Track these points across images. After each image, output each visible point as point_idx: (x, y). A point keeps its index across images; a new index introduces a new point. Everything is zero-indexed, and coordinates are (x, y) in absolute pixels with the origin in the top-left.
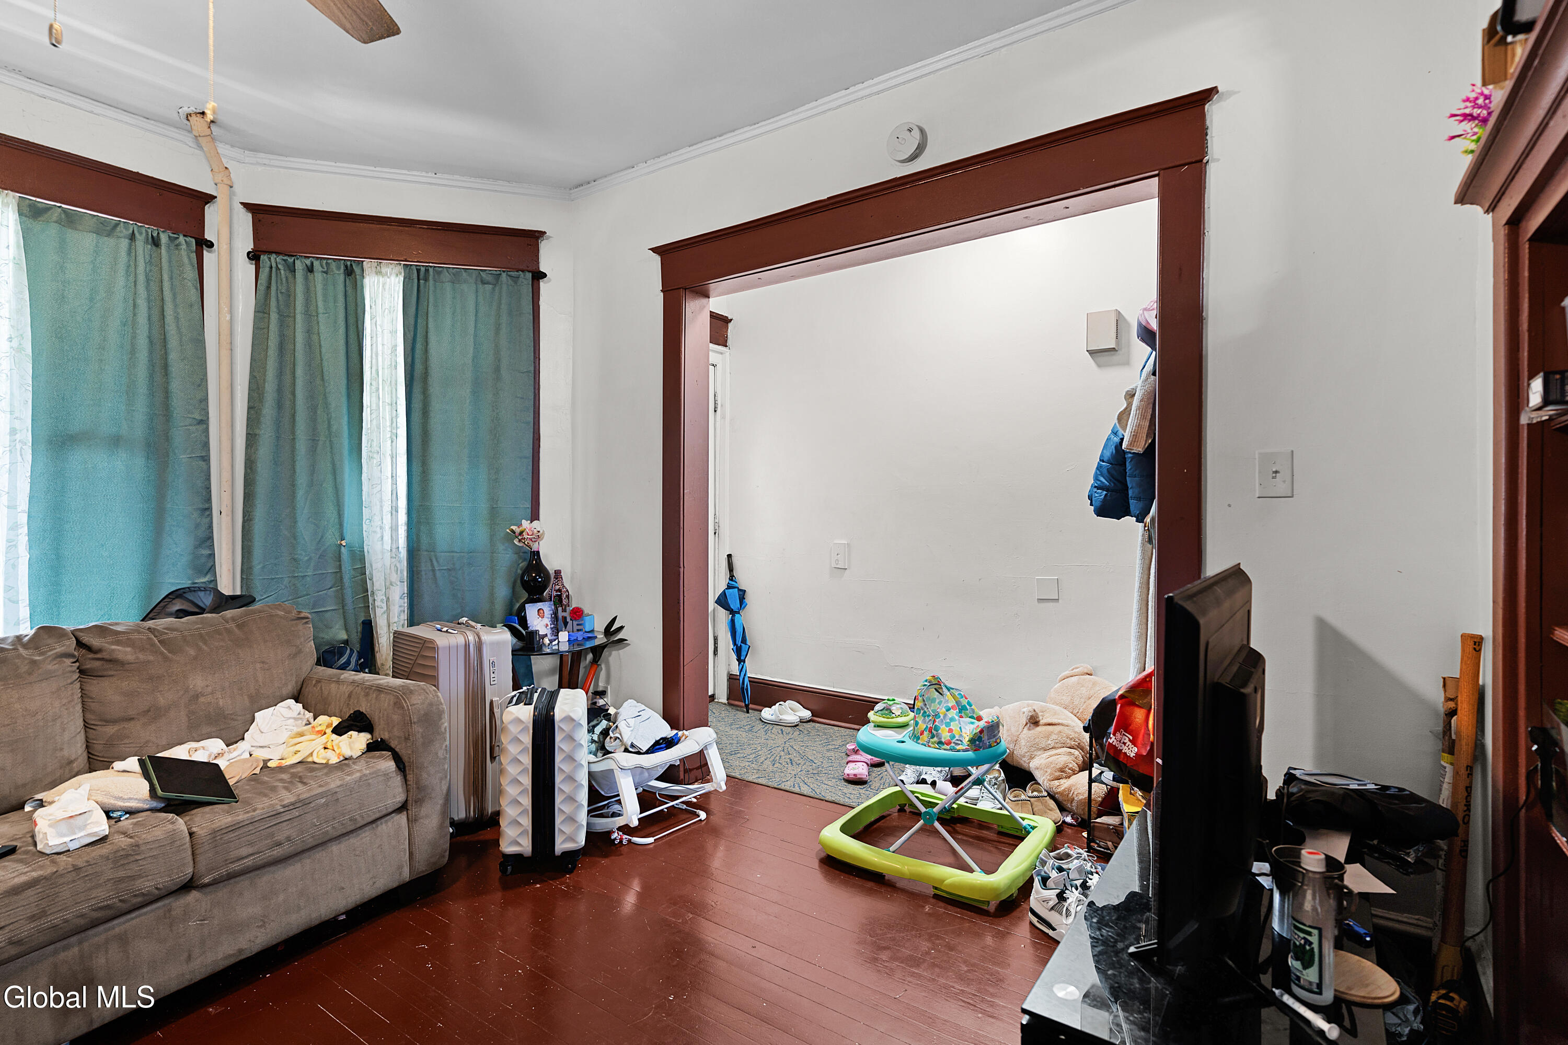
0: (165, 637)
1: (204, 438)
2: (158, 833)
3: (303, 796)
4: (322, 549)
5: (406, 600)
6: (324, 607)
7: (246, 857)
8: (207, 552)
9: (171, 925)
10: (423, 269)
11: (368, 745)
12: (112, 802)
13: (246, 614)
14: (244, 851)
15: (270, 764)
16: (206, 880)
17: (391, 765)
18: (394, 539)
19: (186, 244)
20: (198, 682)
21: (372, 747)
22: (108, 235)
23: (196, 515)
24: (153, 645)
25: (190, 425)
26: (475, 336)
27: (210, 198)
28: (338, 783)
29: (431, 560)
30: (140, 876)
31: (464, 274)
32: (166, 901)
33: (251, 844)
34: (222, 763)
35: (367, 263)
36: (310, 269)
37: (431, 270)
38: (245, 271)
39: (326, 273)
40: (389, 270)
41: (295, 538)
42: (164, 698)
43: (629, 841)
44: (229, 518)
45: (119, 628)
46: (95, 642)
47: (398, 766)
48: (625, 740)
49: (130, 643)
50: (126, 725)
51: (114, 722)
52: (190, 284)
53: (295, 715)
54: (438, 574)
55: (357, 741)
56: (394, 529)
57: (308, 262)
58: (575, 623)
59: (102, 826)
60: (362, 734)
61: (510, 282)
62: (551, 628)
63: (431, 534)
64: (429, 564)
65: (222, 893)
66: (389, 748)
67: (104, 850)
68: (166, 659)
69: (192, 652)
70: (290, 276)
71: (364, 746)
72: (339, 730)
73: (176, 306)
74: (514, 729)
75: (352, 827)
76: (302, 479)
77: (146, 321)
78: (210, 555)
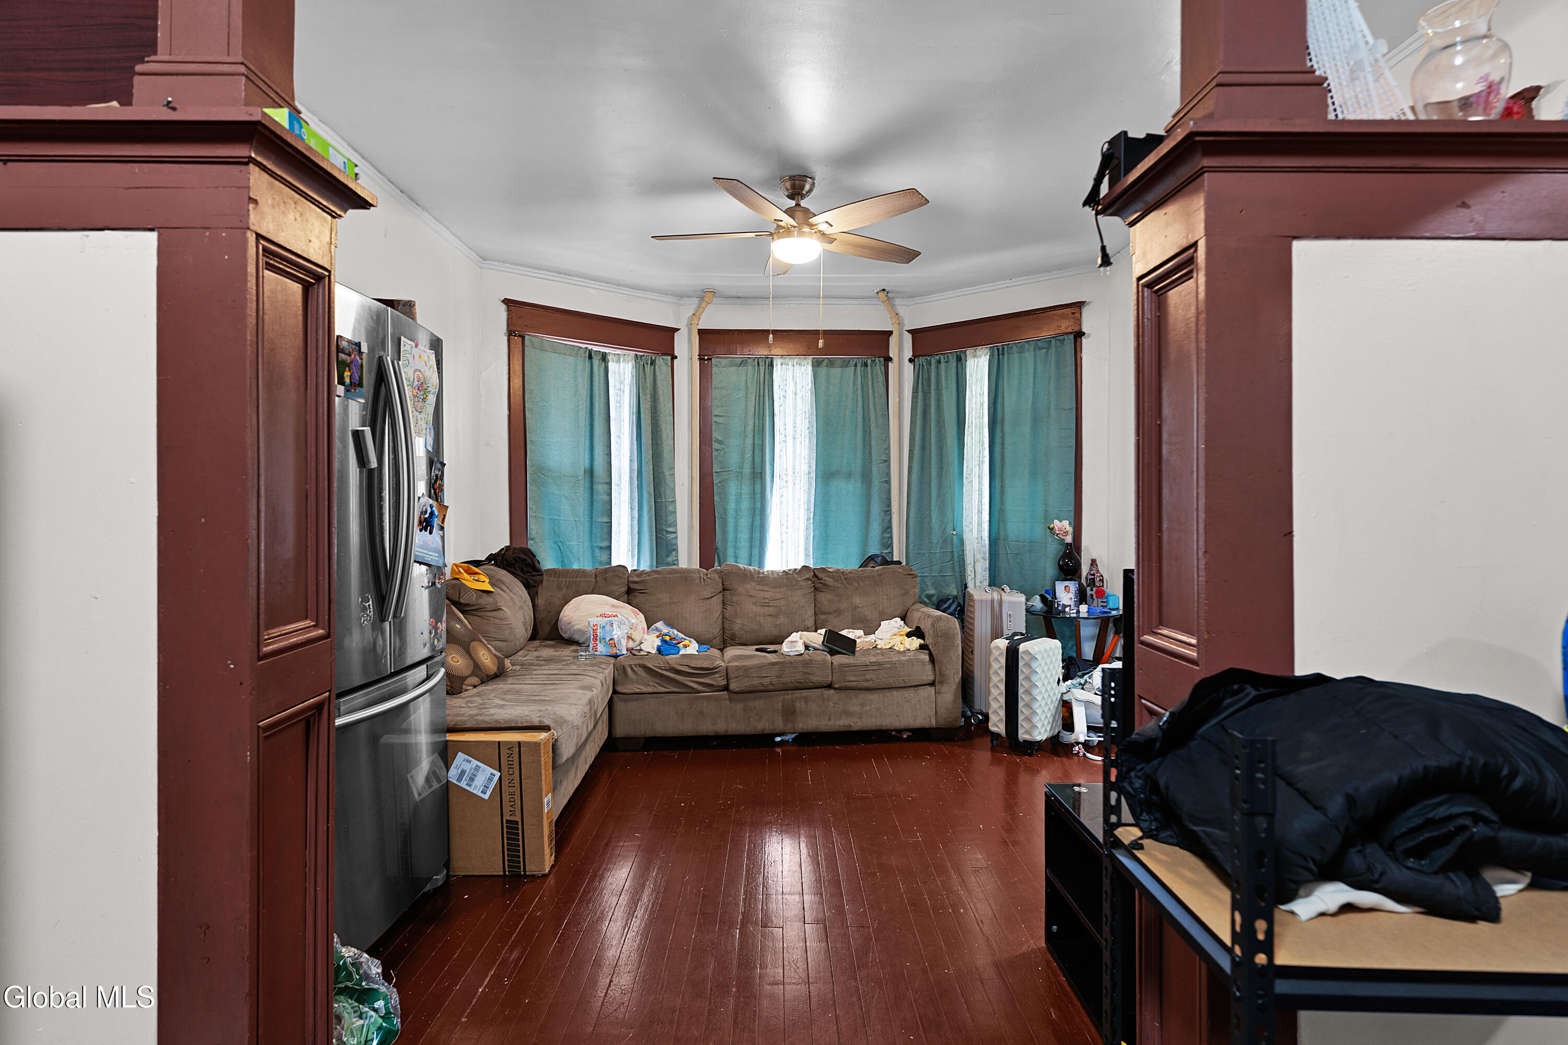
0: (847, 576)
1: (887, 471)
2: (819, 658)
3: (880, 660)
4: (945, 536)
5: (987, 572)
6: (946, 573)
7: (853, 681)
8: (888, 535)
9: (823, 701)
10: (1001, 348)
11: (920, 646)
12: (808, 642)
13: (883, 569)
14: (852, 678)
15: (878, 647)
16: (837, 686)
17: (927, 658)
18: (980, 531)
19: (880, 361)
20: (857, 600)
21: (922, 647)
22: (847, 367)
23: (882, 514)
24: (841, 579)
25: (880, 463)
26: (1034, 387)
27: (890, 333)
28: (897, 659)
29: (1005, 547)
30: (812, 674)
31: (1026, 345)
32: (822, 690)
33: (855, 676)
34: (858, 641)
35: (969, 352)
36: (939, 362)
37: (1005, 347)
38: (908, 368)
39: (947, 362)
40: (980, 353)
41: (931, 528)
42: (844, 605)
43: (1084, 754)
44: (898, 516)
45: (830, 570)
46: (820, 575)
47: (930, 659)
48: (1094, 685)
49: (833, 577)
50: (828, 616)
51: (824, 614)
52: (881, 384)
53: (898, 626)
54: (1009, 556)
55: (916, 642)
56: (980, 524)
57: (937, 358)
58: (1100, 600)
59: (802, 649)
60: (919, 640)
61: (1058, 344)
62: (1075, 601)
63: (1005, 529)
64: (1004, 549)
65: (843, 694)
66: (929, 650)
67: (800, 658)
68: (845, 587)
69: (856, 585)
70: (929, 367)
71: (918, 646)
72: (909, 635)
73: (874, 398)
74: (996, 653)
75: (904, 685)
76: (934, 492)
77: (862, 409)
78: (889, 537)
